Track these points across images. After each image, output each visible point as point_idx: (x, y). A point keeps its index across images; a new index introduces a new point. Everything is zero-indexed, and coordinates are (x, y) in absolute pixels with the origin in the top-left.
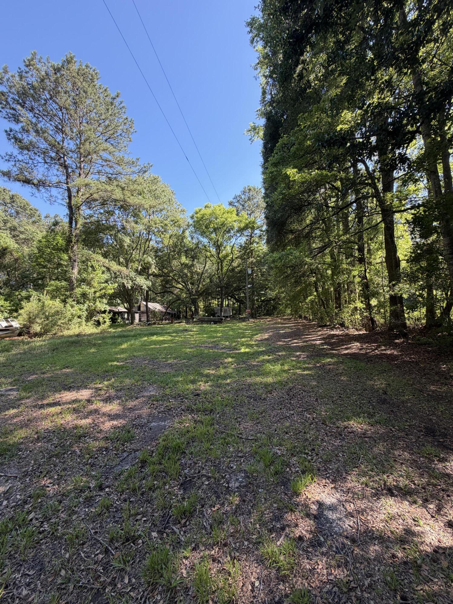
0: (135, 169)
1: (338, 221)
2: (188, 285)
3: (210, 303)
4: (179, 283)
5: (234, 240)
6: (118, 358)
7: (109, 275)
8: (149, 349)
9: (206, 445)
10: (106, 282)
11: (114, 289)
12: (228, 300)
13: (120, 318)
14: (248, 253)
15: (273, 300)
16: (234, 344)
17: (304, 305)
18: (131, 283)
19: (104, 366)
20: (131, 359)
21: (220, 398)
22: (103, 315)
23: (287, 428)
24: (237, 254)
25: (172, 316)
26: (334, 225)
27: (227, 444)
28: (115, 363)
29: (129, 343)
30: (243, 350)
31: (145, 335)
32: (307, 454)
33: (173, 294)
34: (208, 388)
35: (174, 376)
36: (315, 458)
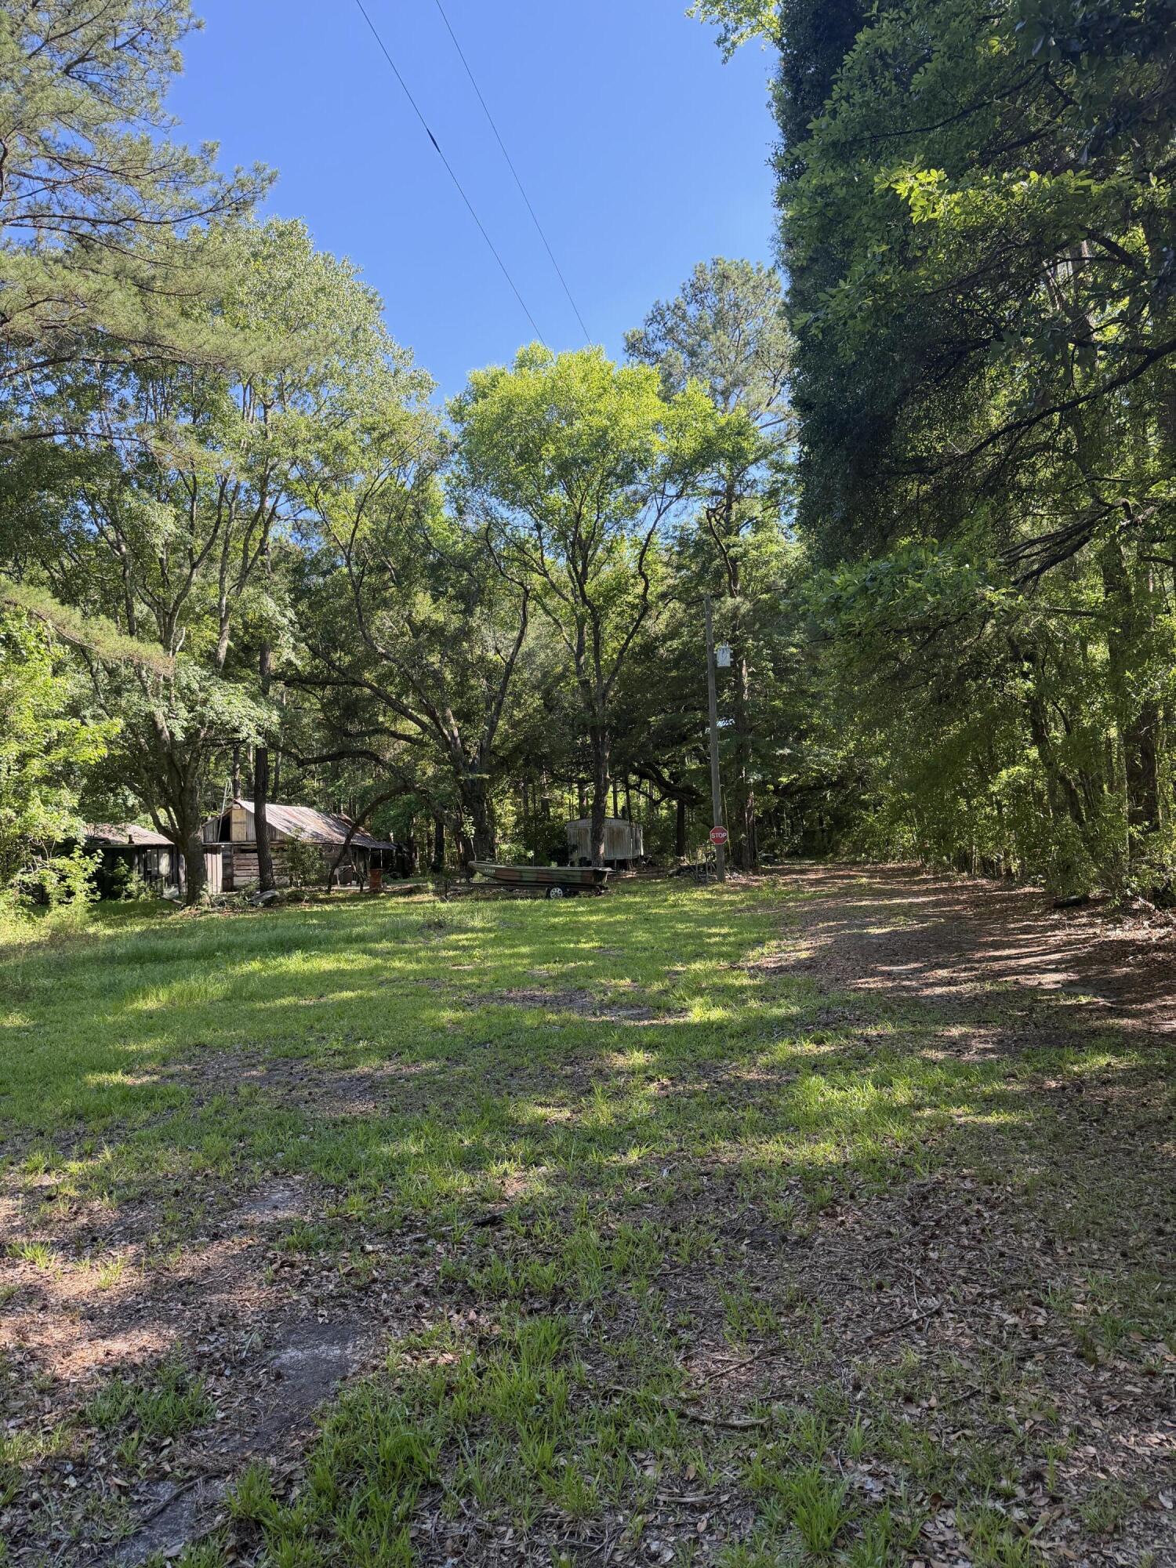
0: (198, 195)
1: (1138, 414)
2: (446, 721)
3: (546, 805)
4: (404, 712)
5: (654, 514)
6: (128, 1054)
7: (84, 678)
8: (272, 1013)
9: (536, 1452)
10: (74, 710)
11: (109, 743)
12: (628, 787)
13: (135, 876)
14: (718, 575)
15: (832, 785)
16: (657, 986)
17: (982, 806)
18: (184, 713)
19: (69, 1090)
20: (189, 1061)
21: (594, 1235)
22: (61, 862)
23: (912, 1374)
24: (663, 576)
25: (375, 864)
26: (1121, 431)
27: (632, 1449)
28: (118, 1078)
29: (177, 987)
30: (698, 1013)
31: (253, 950)
32: (1008, 1496)
33: (378, 761)
34: (539, 1188)
35: (385, 1135)
36: (1045, 1514)
